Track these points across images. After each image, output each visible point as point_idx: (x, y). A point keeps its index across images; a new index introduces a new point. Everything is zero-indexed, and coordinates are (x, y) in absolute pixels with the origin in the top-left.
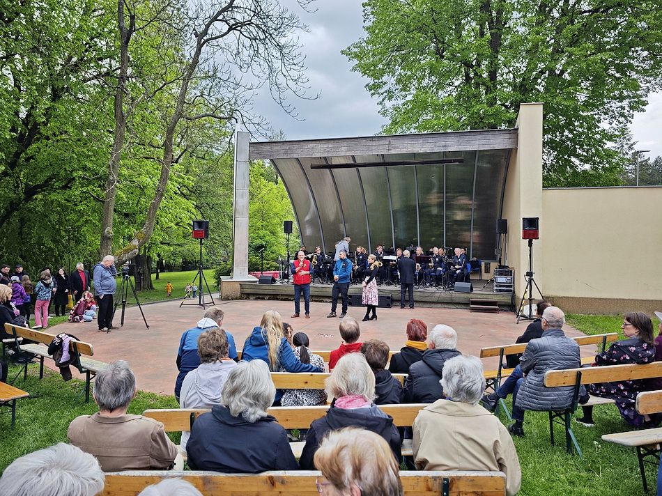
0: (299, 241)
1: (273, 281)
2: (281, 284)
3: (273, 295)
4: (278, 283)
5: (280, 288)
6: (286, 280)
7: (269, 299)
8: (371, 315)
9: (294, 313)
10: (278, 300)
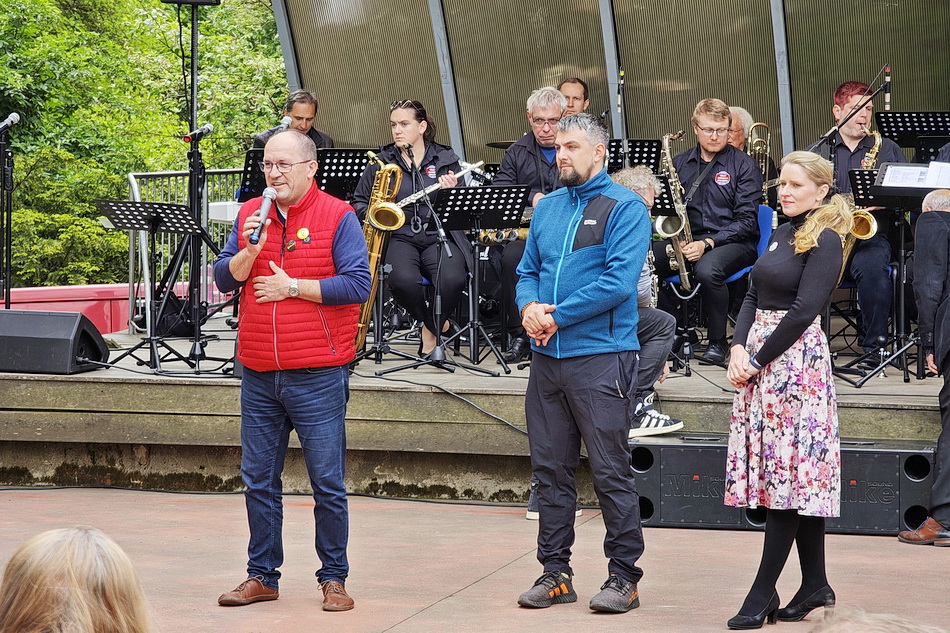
0: (275, 65)
1: (91, 348)
2: (145, 374)
3: (92, 449)
4: (124, 369)
5: (139, 400)
6: (184, 347)
7: (63, 479)
8: (789, 583)
9: (237, 573)
10: (120, 482)
